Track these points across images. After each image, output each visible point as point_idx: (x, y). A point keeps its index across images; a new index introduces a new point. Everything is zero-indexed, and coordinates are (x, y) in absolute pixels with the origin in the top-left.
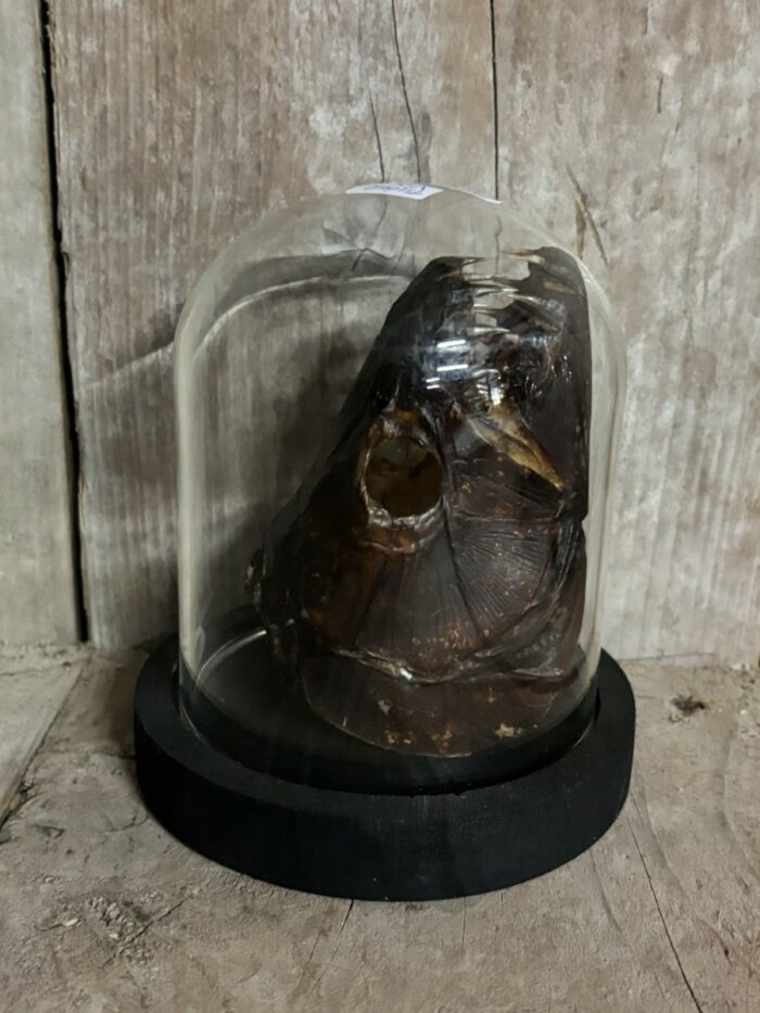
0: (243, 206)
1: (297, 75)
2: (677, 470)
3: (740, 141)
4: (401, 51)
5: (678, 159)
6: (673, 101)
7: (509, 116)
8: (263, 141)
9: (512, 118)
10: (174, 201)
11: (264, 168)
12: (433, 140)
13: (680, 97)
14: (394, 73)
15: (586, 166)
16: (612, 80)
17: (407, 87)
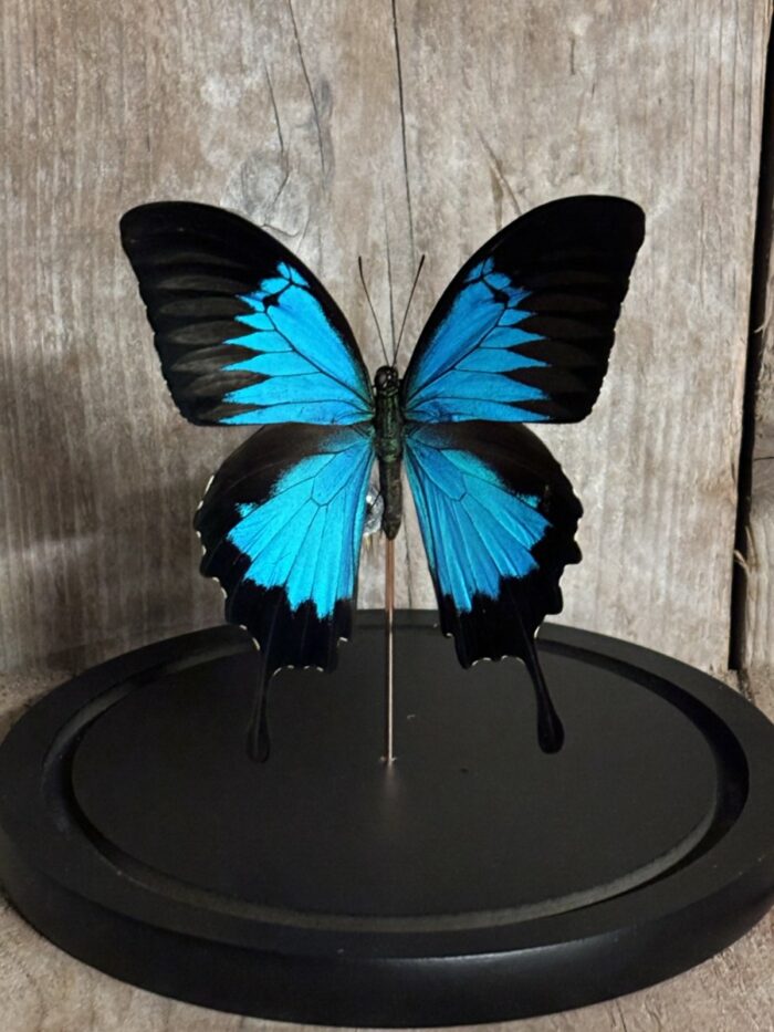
0: (132, 182)
1: (186, 46)
2: (619, 451)
3: (660, 101)
4: (296, 19)
5: (597, 121)
6: (586, 62)
7: (414, 83)
8: (150, 115)
9: (417, 85)
10: (56, 180)
11: (154, 143)
12: (334, 109)
13: (594, 58)
14: (289, 40)
15: (499, 132)
16: (521, 43)
17: (304, 54)
